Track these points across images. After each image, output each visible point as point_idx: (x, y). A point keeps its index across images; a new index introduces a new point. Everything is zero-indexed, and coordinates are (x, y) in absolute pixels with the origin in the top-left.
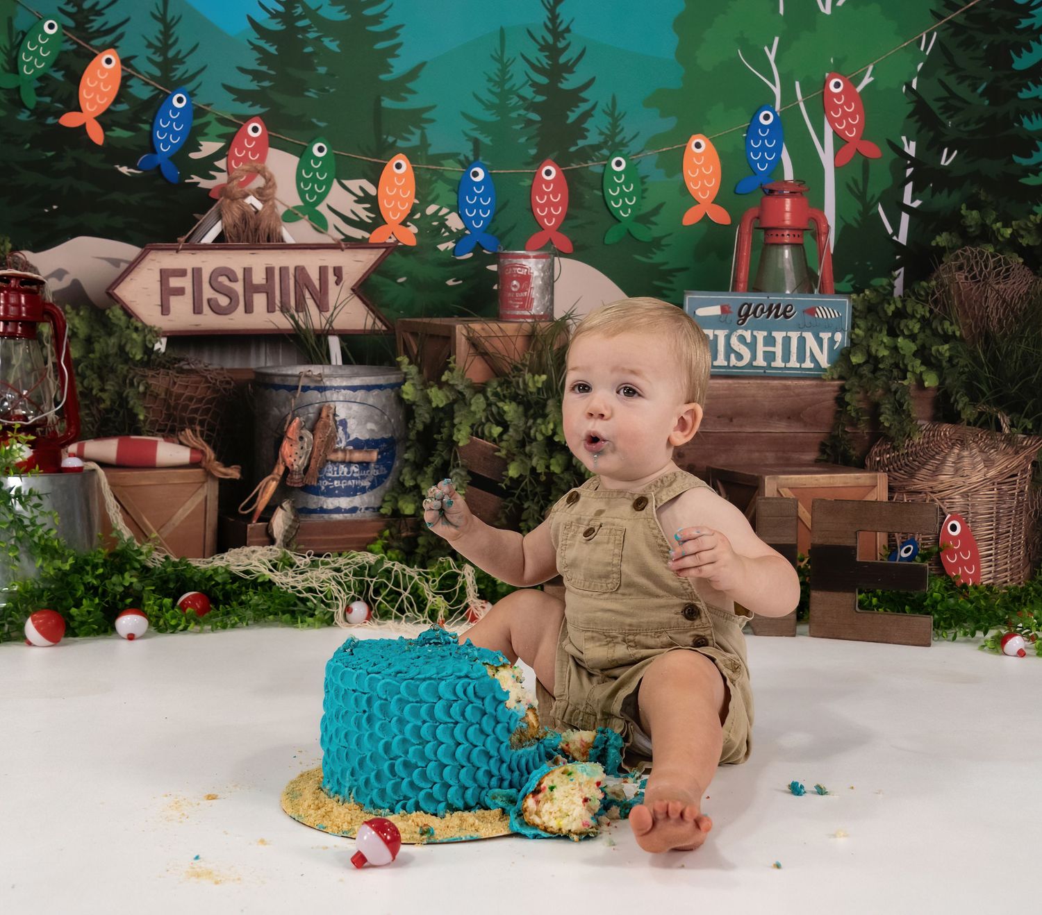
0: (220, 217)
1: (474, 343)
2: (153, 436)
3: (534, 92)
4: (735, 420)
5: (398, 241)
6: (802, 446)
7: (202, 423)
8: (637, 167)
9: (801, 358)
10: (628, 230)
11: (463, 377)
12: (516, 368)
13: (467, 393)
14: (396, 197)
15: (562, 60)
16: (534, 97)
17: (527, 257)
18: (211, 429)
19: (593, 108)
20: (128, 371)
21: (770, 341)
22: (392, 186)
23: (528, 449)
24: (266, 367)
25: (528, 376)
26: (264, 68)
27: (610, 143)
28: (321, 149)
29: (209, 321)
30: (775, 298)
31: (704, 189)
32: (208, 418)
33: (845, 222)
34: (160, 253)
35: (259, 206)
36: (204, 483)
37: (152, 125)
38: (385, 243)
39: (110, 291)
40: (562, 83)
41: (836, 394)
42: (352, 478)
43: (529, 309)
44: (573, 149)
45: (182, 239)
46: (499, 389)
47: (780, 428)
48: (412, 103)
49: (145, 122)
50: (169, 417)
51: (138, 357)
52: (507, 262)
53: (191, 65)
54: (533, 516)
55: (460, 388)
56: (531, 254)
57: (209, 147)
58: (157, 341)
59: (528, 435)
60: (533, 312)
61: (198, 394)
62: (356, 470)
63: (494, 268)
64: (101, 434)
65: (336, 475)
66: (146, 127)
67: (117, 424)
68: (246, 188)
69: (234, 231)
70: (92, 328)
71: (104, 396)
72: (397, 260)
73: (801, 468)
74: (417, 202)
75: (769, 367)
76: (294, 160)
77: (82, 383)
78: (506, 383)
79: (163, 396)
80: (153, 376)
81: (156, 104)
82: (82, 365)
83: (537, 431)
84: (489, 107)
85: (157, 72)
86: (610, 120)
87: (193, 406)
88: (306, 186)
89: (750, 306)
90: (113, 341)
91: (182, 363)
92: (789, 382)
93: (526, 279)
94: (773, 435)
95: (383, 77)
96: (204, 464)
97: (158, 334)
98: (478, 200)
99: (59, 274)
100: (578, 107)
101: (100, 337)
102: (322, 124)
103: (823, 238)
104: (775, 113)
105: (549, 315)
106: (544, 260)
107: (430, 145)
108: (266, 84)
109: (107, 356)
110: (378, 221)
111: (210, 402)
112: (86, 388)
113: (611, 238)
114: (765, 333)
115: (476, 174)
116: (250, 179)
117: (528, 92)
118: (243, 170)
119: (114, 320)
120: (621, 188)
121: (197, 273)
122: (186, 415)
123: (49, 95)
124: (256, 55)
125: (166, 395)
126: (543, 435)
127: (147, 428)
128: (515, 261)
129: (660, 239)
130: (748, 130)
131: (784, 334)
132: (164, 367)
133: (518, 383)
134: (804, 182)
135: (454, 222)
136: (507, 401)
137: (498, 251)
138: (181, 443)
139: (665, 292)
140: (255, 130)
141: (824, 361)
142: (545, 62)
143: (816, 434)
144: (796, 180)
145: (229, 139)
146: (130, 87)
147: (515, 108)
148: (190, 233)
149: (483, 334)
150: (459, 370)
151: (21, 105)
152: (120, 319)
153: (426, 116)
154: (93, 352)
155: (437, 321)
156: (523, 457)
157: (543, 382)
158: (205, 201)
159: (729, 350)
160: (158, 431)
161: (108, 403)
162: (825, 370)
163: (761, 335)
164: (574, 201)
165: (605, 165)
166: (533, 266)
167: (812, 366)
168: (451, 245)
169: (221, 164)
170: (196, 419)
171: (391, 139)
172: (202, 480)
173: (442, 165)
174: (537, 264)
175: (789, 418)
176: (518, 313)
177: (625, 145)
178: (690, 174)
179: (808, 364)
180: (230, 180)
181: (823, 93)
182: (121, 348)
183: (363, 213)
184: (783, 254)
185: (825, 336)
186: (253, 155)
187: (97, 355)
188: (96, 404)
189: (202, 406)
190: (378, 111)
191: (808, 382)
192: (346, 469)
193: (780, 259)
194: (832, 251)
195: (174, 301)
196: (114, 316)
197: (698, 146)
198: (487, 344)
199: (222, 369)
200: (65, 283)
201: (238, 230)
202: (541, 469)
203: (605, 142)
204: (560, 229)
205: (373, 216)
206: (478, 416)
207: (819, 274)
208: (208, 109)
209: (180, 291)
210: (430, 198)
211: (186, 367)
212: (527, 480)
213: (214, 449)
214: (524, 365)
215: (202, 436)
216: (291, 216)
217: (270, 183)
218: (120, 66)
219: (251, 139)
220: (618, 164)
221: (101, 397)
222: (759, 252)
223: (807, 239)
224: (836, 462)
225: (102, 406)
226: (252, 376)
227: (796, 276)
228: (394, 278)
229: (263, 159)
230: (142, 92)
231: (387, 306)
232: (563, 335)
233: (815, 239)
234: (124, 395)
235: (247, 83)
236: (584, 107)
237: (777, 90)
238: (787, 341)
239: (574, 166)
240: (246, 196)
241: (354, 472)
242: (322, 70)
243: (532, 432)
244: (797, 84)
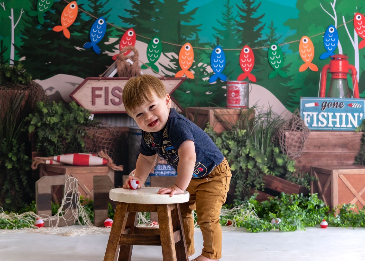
0: (116, 67)
1: (217, 117)
2: (88, 153)
3: (241, 19)
4: (321, 148)
5: (187, 77)
6: (347, 158)
7: (107, 148)
8: (282, 49)
9: (347, 123)
10: (278, 73)
11: (212, 130)
12: (233, 127)
13: (214, 137)
14: (186, 60)
15: (252, 7)
16: (241, 21)
17: (238, 83)
18: (111, 151)
19: (264, 25)
20: (78, 127)
21: (334, 117)
22: (184, 55)
23: (238, 159)
24: (133, 126)
25: (238, 130)
26: (135, 10)
27: (271, 39)
28: (156, 41)
29: (111, 108)
30: (336, 100)
31: (307, 57)
32: (110, 146)
33: (363, 70)
34: (92, 81)
35: (132, 63)
36: (108, 172)
37: (90, 31)
38: (182, 78)
39: (71, 96)
40: (251, 15)
41: (361, 138)
42: (168, 171)
43: (239, 103)
44: (256, 41)
45: (101, 76)
46: (227, 135)
47: (339, 151)
48: (192, 23)
49: (87, 30)
50: (94, 146)
51: (82, 122)
52: (230, 85)
53: (106, 8)
54: (241, 186)
55: (211, 135)
56: (240, 82)
57: (112, 40)
58: (90, 116)
59: (239, 153)
60: (241, 105)
61: (106, 137)
62: (170, 167)
63: (225, 87)
64: (67, 152)
65: (161, 169)
66: (87, 32)
67: (73, 148)
68: (127, 56)
69: (121, 72)
70: (64, 110)
71: (68, 137)
72: (186, 84)
73: (347, 167)
74: (194, 61)
75: (334, 127)
76: (146, 45)
77: (59, 132)
78: (230, 133)
79: (92, 137)
80: (88, 130)
81: (91, 23)
82: (59, 125)
83: (242, 152)
84: (223, 25)
85: (92, 11)
86: (271, 31)
87: (104, 141)
88: (150, 55)
89: (326, 103)
90: (72, 115)
91: (100, 124)
92: (342, 133)
93: (237, 92)
94: (336, 154)
95: (181, 13)
96: (108, 165)
97: (90, 113)
98: (219, 61)
99: (51, 89)
100: (258, 25)
101: (67, 114)
102: (157, 31)
103: (354, 76)
104: (335, 28)
105: (247, 106)
106: (245, 85)
107: (199, 40)
108: (135, 16)
109: (69, 121)
110: (179, 69)
111: (110, 140)
112: (61, 134)
113: (272, 76)
114: (332, 114)
115: (218, 51)
116: (128, 52)
117: (238, 19)
118: (126, 49)
119: (73, 107)
120: (275, 57)
121: (107, 89)
122: (101, 145)
123: (50, 19)
124: (132, 4)
125: (93, 137)
126: (245, 153)
127: (85, 150)
128: (233, 85)
129: (291, 76)
130: (324, 35)
131: (339, 114)
132: (92, 126)
133: (234, 133)
134: (347, 55)
135: (209, 70)
136: (230, 140)
137: (227, 81)
138: (99, 156)
139: (293, 97)
140: (131, 33)
141: (356, 124)
142: (245, 8)
143: (354, 153)
144: (344, 54)
145: (121, 37)
146: (81, 16)
147: (233, 25)
148: (104, 73)
149: (221, 114)
150: (211, 128)
151: (38, 23)
152: (75, 107)
153: (198, 28)
154: (64, 119)
155: (202, 108)
156: (237, 163)
157: (245, 133)
158: (111, 61)
159: (318, 120)
160: (90, 151)
161: (69, 140)
162: (356, 128)
163: (331, 114)
164: (257, 62)
165: (269, 48)
166: (240, 87)
167: (351, 126)
168: (208, 78)
169: (117, 46)
170: (105, 147)
171: (184, 37)
172: (108, 171)
173: (204, 47)
174: (242, 86)
175: (342, 147)
176: (234, 105)
177: (277, 40)
178: (302, 52)
179: (350, 126)
180: (121, 53)
181: (353, 21)
182: (75, 118)
183: (173, 65)
184: (339, 83)
185: (356, 115)
186: (130, 43)
187: (65, 121)
188: (64, 140)
189: (108, 141)
190: (179, 26)
191: (350, 133)
192: (165, 167)
193: (338, 84)
194: (358, 81)
195: (97, 100)
196: (73, 105)
197: (305, 41)
198: (222, 117)
199: (116, 127)
200: (53, 92)
201: (123, 72)
202: (244, 167)
203: (269, 39)
204: (251, 72)
205: (177, 67)
206: (218, 146)
207: (353, 90)
208: (112, 25)
209: (100, 96)
210: (200, 60)
211: (101, 126)
212: (238, 172)
213: (112, 158)
214: (237, 126)
215: (107, 153)
216: (144, 67)
217: (136, 54)
218: (77, 8)
219: (129, 37)
220: (274, 47)
221: (66, 138)
222: (329, 82)
223: (348, 77)
224: (361, 164)
225: (67, 141)
226: (128, 130)
227: (344, 91)
228: (185, 91)
229: (133, 45)
230: (85, 18)
231: (182, 102)
232: (252, 114)
233: (352, 77)
234: (76, 137)
235: (128, 15)
236: (260, 25)
237: (335, 19)
238: (341, 117)
239: (257, 48)
240: (127, 59)
241: (169, 168)
242: (157, 10)
243: (240, 152)
244: (343, 17)
